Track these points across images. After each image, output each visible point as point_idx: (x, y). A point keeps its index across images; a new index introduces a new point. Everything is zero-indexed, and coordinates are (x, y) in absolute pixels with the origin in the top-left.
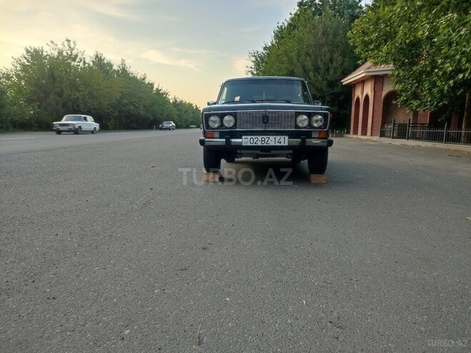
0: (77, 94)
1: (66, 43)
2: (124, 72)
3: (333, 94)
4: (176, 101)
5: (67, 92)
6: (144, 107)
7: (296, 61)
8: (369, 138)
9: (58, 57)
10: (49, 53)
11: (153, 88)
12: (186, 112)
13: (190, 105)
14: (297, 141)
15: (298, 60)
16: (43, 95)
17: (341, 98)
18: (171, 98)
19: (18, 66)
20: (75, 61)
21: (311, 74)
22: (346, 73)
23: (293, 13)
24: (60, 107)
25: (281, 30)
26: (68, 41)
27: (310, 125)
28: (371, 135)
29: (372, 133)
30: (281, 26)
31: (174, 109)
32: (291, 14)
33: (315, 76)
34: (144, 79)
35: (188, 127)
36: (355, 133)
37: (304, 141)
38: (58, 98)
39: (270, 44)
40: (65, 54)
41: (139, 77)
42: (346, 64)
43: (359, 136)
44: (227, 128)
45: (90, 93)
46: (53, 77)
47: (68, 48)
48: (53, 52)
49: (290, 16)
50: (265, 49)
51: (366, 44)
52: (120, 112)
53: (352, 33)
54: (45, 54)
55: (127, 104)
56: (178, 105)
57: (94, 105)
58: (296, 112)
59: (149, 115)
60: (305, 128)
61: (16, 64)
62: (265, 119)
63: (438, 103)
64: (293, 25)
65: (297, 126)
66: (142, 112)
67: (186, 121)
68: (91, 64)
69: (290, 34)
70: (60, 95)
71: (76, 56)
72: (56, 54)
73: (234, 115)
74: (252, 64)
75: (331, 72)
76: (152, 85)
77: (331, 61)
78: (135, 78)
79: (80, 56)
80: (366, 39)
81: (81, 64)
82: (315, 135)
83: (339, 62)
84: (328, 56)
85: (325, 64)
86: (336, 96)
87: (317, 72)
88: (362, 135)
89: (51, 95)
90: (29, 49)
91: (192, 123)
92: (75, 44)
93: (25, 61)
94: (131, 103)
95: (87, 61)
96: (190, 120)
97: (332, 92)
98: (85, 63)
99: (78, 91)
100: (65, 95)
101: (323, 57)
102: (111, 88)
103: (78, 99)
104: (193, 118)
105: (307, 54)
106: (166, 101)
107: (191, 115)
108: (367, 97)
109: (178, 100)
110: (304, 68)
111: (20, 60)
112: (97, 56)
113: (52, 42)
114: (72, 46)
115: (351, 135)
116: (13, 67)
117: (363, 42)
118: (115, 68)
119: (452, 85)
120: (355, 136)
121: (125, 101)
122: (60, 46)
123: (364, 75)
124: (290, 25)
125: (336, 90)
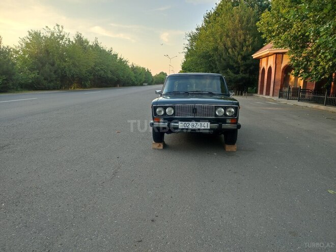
0: (65, 64)
1: (56, 27)
2: (96, 47)
3: (246, 65)
4: (133, 66)
5: (58, 62)
6: (111, 71)
7: (219, 40)
8: (271, 97)
9: (51, 37)
10: (45, 35)
11: (117, 58)
12: (140, 74)
13: (144, 69)
14: (215, 126)
15: (221, 39)
16: (41, 65)
17: (251, 68)
18: (130, 64)
19: (23, 44)
20: (62, 40)
21: (230, 50)
22: (255, 50)
23: (218, 4)
24: (52, 73)
25: (209, 16)
26: (58, 25)
27: (225, 114)
28: (273, 96)
29: (273, 94)
30: (209, 13)
31: (132, 72)
32: (216, 4)
33: (233, 52)
34: (111, 51)
35: (142, 85)
36: (262, 93)
37: (221, 126)
38: (51, 67)
39: (201, 26)
40: (55, 35)
41: (107, 50)
42: (256, 43)
43: (264, 96)
44: (168, 116)
45: (73, 63)
46: (47, 52)
47: (58, 31)
48: (47, 34)
49: (216, 6)
50: (197, 29)
51: (270, 32)
52: (94, 75)
53: (260, 23)
54: (42, 35)
55: (99, 70)
56: (135, 69)
57: (76, 72)
58: (215, 106)
59: (115, 77)
60: (222, 116)
61: (21, 43)
62: (194, 110)
63: (321, 76)
64: (217, 13)
65: (216, 115)
66: (110, 75)
67: (141, 80)
68: (74, 42)
69: (215, 20)
70: (53, 65)
71: (64, 36)
72: (49, 35)
73: (173, 107)
74: (188, 42)
75: (245, 49)
76: (116, 55)
77: (245, 40)
78: (104, 51)
79: (66, 36)
80: (270, 28)
81: (67, 42)
82: (228, 121)
83: (251, 42)
84: (242, 37)
85: (240, 43)
86: (248, 66)
87: (235, 49)
88: (266, 95)
89: (46, 65)
90: (31, 32)
91: (145, 82)
92: (62, 28)
93: (28, 40)
94: (102, 69)
95: (71, 40)
96: (144, 80)
97: (245, 63)
98: (69, 41)
99: (65, 61)
100: (56, 65)
101: (239, 38)
102: (88, 59)
103: (65, 67)
104: (145, 78)
105: (227, 36)
106: (126, 66)
107: (144, 76)
108: (270, 68)
109: (135, 66)
110: (225, 45)
111: (25, 40)
112: (78, 36)
113: (47, 27)
114: (61, 29)
115: (258, 95)
116: (20, 45)
117: (268, 30)
118: (91, 44)
119: (331, 65)
120: (261, 96)
121: (97, 68)
122: (52, 29)
123: (268, 52)
124: (215, 13)
125: (248, 62)
